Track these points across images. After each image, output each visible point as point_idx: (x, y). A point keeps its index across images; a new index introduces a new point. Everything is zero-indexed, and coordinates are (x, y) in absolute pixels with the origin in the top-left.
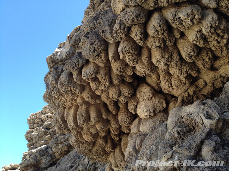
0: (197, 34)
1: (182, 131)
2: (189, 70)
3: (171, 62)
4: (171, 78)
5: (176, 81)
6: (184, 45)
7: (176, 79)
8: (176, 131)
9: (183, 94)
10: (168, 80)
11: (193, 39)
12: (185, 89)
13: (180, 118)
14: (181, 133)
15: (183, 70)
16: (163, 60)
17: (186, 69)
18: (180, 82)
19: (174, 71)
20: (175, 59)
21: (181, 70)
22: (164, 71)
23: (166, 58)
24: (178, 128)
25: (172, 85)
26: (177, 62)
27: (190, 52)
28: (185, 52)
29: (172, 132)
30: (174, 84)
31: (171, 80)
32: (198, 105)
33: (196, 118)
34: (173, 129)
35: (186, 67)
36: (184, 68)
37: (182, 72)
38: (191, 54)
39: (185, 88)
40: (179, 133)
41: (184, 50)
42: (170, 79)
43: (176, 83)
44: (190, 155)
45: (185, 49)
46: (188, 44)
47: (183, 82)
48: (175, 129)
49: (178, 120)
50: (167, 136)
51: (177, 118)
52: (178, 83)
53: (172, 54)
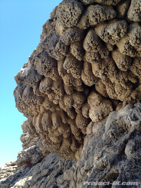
0: (126, 46)
1: (116, 132)
2: (126, 78)
3: (108, 72)
4: (113, 86)
5: (118, 88)
6: (117, 57)
7: (118, 86)
9: (127, 99)
10: (111, 88)
11: (123, 51)
12: (127, 95)
13: (115, 121)
14: (115, 134)
15: (120, 78)
16: (100, 71)
17: (123, 77)
18: (122, 89)
20: (111, 69)
21: (119, 78)
22: (105, 81)
23: (103, 70)
24: (112, 130)
25: (116, 92)
26: (113, 72)
27: (122, 63)
28: (118, 63)
29: (107, 134)
30: (116, 90)
31: (114, 88)
32: (128, 108)
33: (126, 120)
34: (108, 130)
35: (123, 75)
36: (121, 76)
37: (119, 80)
38: (123, 63)
39: (127, 93)
40: (113, 134)
41: (118, 61)
42: (113, 87)
43: (118, 90)
44: (116, 154)
45: (118, 60)
46: (121, 55)
47: (125, 89)
48: (110, 131)
49: (112, 123)
50: (104, 137)
51: (112, 120)
52: (120, 89)
53: (108, 65)
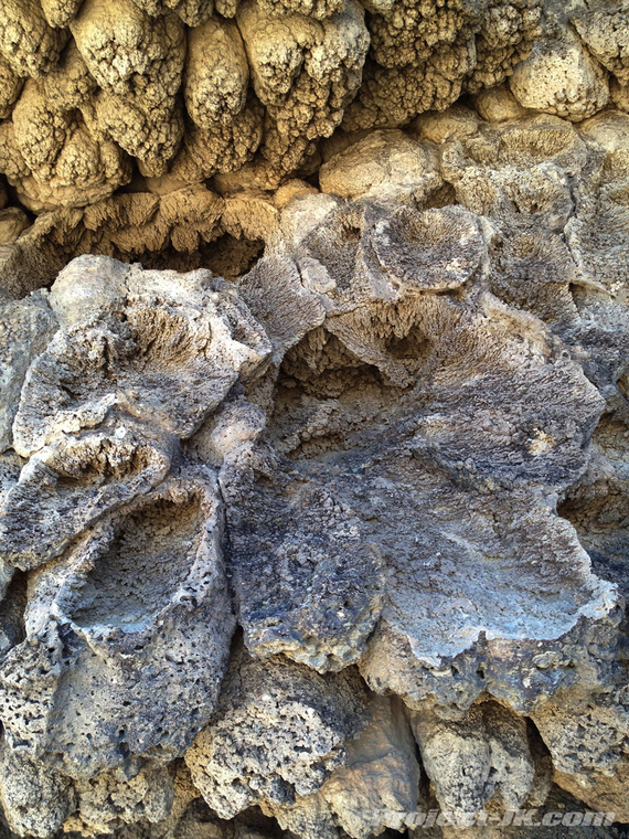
0: (294, 55)
1: (119, 345)
2: (171, 149)
4: (68, 132)
5: (83, 155)
6: (223, 57)
7: (87, 145)
8: (99, 338)
10: (57, 134)
11: (273, 59)
12: (88, 200)
14: (113, 354)
15: (154, 134)
18: (96, 167)
19: (126, 119)
20: (167, 79)
21: (150, 131)
23: (149, 58)
24: (109, 332)
25: (61, 162)
26: (169, 96)
27: (229, 94)
28: (214, 81)
30: (70, 159)
31: (64, 141)
33: (193, 326)
34: (89, 327)
36: (164, 130)
37: (147, 139)
38: (230, 100)
39: (93, 196)
40: (105, 353)
41: (217, 72)
42: (66, 136)
43: (83, 162)
44: (177, 435)
45: (220, 72)
47: (104, 173)
48: (100, 332)
49: (112, 305)
50: (58, 344)
51: (110, 296)
52: (90, 165)
